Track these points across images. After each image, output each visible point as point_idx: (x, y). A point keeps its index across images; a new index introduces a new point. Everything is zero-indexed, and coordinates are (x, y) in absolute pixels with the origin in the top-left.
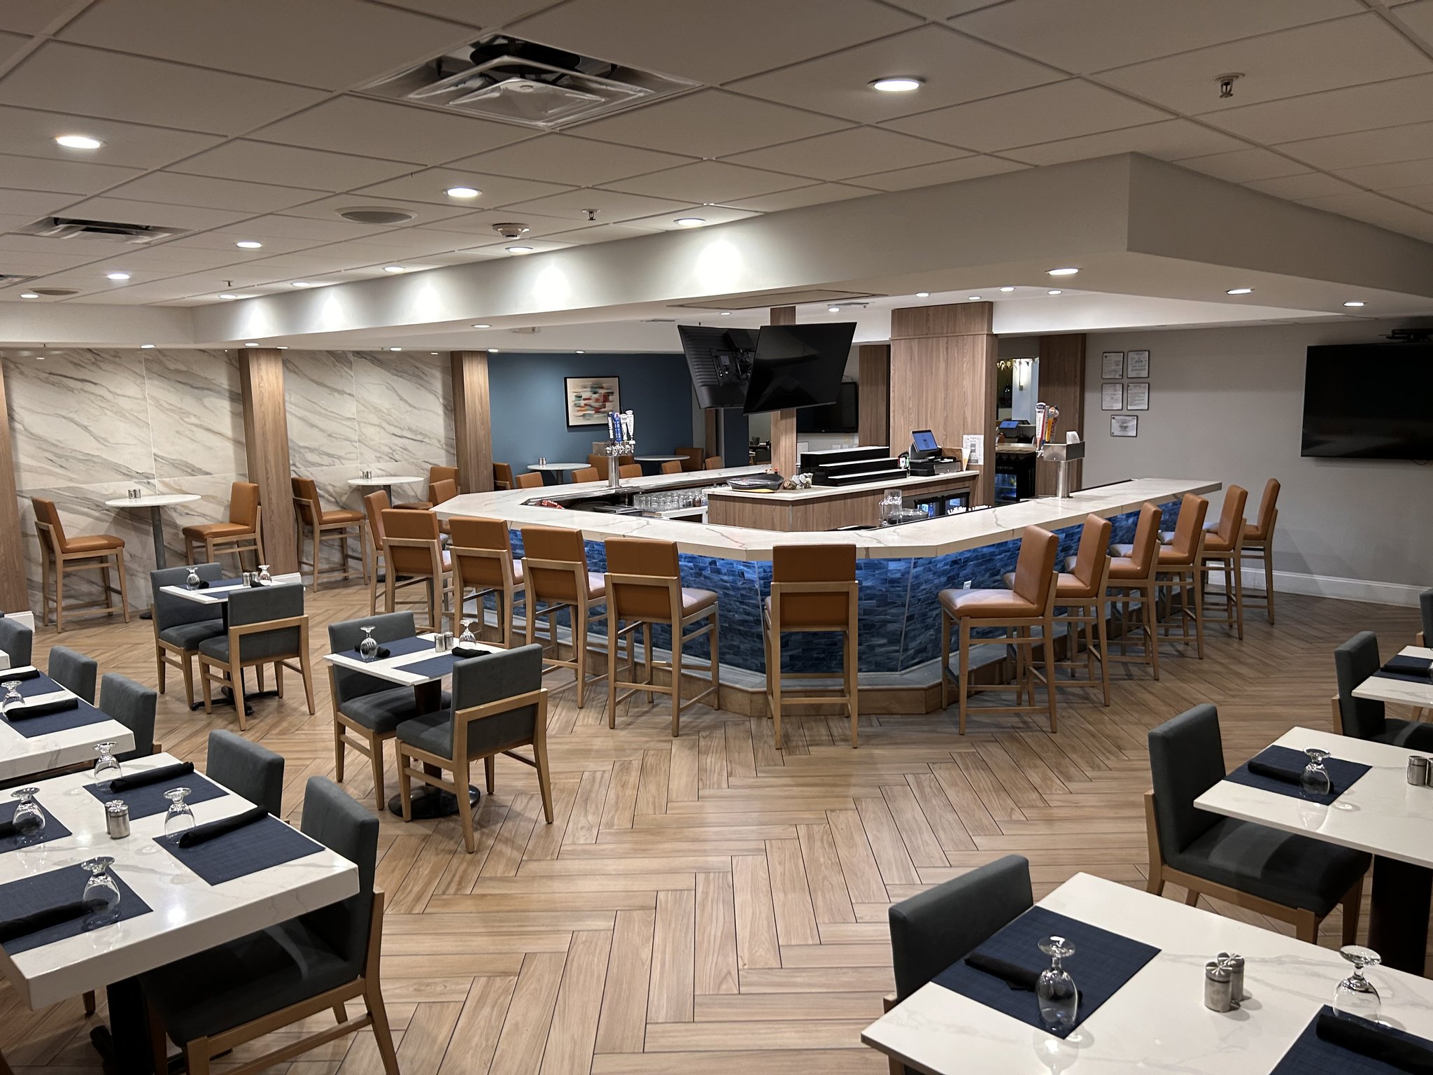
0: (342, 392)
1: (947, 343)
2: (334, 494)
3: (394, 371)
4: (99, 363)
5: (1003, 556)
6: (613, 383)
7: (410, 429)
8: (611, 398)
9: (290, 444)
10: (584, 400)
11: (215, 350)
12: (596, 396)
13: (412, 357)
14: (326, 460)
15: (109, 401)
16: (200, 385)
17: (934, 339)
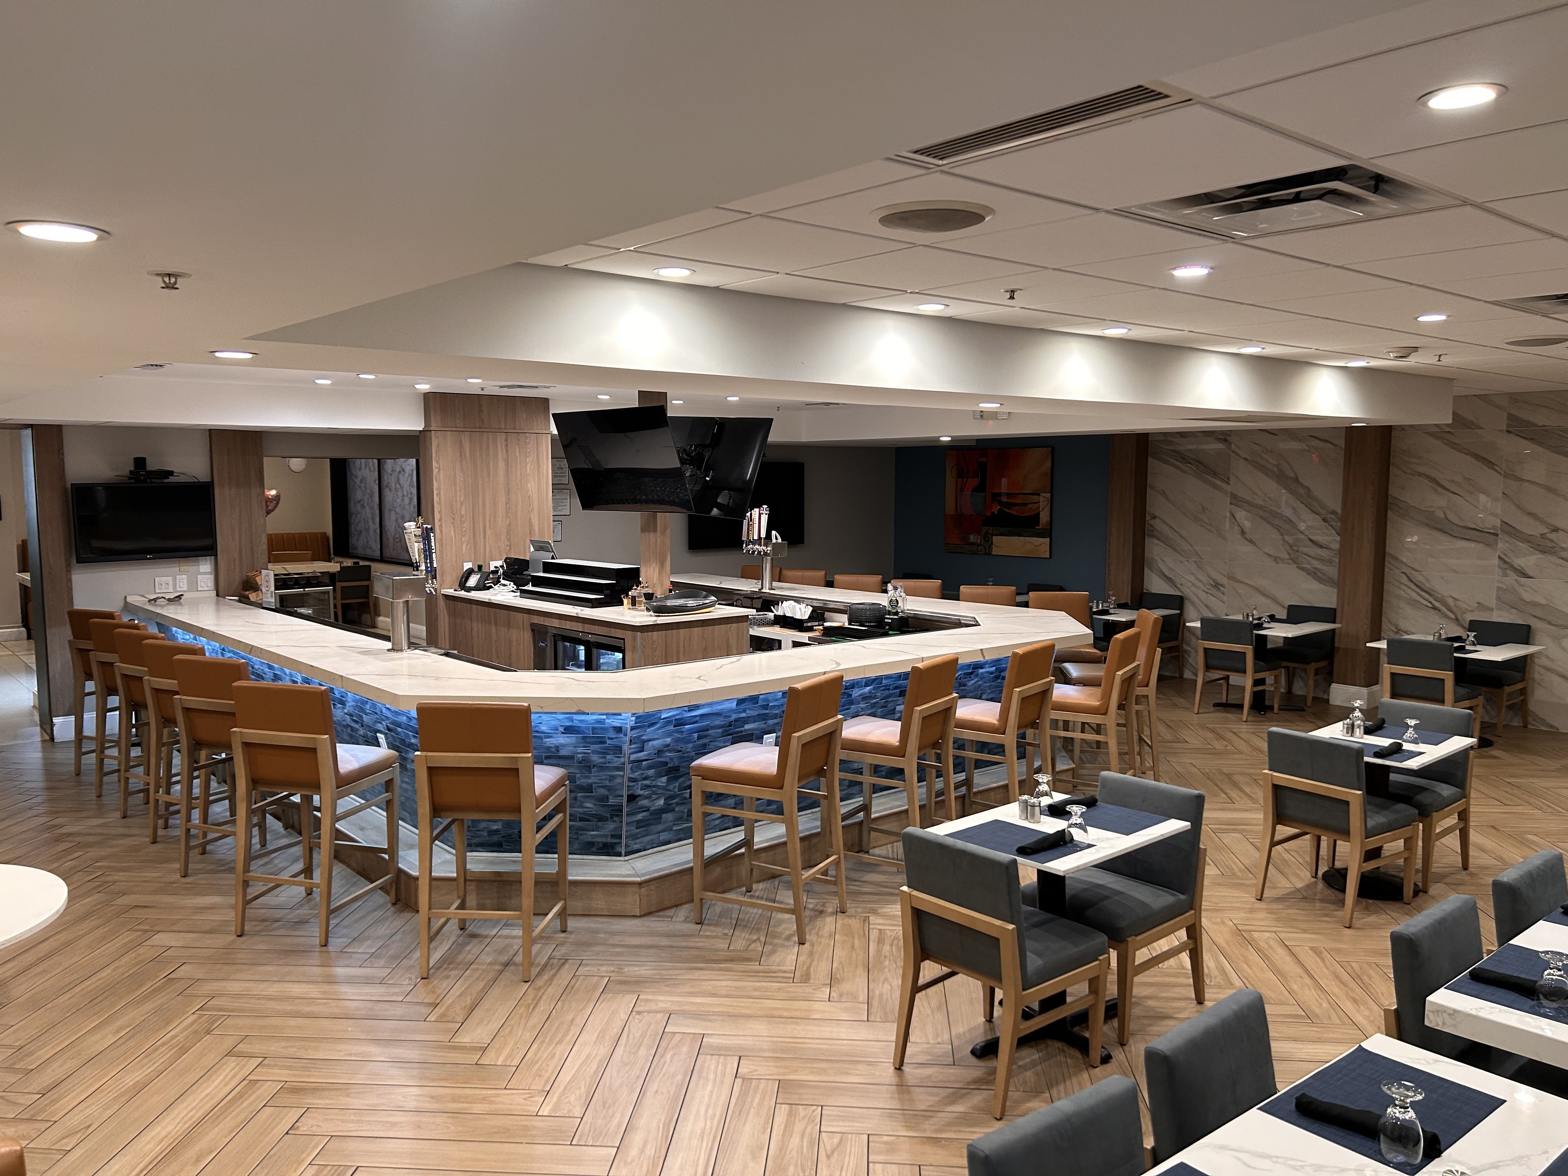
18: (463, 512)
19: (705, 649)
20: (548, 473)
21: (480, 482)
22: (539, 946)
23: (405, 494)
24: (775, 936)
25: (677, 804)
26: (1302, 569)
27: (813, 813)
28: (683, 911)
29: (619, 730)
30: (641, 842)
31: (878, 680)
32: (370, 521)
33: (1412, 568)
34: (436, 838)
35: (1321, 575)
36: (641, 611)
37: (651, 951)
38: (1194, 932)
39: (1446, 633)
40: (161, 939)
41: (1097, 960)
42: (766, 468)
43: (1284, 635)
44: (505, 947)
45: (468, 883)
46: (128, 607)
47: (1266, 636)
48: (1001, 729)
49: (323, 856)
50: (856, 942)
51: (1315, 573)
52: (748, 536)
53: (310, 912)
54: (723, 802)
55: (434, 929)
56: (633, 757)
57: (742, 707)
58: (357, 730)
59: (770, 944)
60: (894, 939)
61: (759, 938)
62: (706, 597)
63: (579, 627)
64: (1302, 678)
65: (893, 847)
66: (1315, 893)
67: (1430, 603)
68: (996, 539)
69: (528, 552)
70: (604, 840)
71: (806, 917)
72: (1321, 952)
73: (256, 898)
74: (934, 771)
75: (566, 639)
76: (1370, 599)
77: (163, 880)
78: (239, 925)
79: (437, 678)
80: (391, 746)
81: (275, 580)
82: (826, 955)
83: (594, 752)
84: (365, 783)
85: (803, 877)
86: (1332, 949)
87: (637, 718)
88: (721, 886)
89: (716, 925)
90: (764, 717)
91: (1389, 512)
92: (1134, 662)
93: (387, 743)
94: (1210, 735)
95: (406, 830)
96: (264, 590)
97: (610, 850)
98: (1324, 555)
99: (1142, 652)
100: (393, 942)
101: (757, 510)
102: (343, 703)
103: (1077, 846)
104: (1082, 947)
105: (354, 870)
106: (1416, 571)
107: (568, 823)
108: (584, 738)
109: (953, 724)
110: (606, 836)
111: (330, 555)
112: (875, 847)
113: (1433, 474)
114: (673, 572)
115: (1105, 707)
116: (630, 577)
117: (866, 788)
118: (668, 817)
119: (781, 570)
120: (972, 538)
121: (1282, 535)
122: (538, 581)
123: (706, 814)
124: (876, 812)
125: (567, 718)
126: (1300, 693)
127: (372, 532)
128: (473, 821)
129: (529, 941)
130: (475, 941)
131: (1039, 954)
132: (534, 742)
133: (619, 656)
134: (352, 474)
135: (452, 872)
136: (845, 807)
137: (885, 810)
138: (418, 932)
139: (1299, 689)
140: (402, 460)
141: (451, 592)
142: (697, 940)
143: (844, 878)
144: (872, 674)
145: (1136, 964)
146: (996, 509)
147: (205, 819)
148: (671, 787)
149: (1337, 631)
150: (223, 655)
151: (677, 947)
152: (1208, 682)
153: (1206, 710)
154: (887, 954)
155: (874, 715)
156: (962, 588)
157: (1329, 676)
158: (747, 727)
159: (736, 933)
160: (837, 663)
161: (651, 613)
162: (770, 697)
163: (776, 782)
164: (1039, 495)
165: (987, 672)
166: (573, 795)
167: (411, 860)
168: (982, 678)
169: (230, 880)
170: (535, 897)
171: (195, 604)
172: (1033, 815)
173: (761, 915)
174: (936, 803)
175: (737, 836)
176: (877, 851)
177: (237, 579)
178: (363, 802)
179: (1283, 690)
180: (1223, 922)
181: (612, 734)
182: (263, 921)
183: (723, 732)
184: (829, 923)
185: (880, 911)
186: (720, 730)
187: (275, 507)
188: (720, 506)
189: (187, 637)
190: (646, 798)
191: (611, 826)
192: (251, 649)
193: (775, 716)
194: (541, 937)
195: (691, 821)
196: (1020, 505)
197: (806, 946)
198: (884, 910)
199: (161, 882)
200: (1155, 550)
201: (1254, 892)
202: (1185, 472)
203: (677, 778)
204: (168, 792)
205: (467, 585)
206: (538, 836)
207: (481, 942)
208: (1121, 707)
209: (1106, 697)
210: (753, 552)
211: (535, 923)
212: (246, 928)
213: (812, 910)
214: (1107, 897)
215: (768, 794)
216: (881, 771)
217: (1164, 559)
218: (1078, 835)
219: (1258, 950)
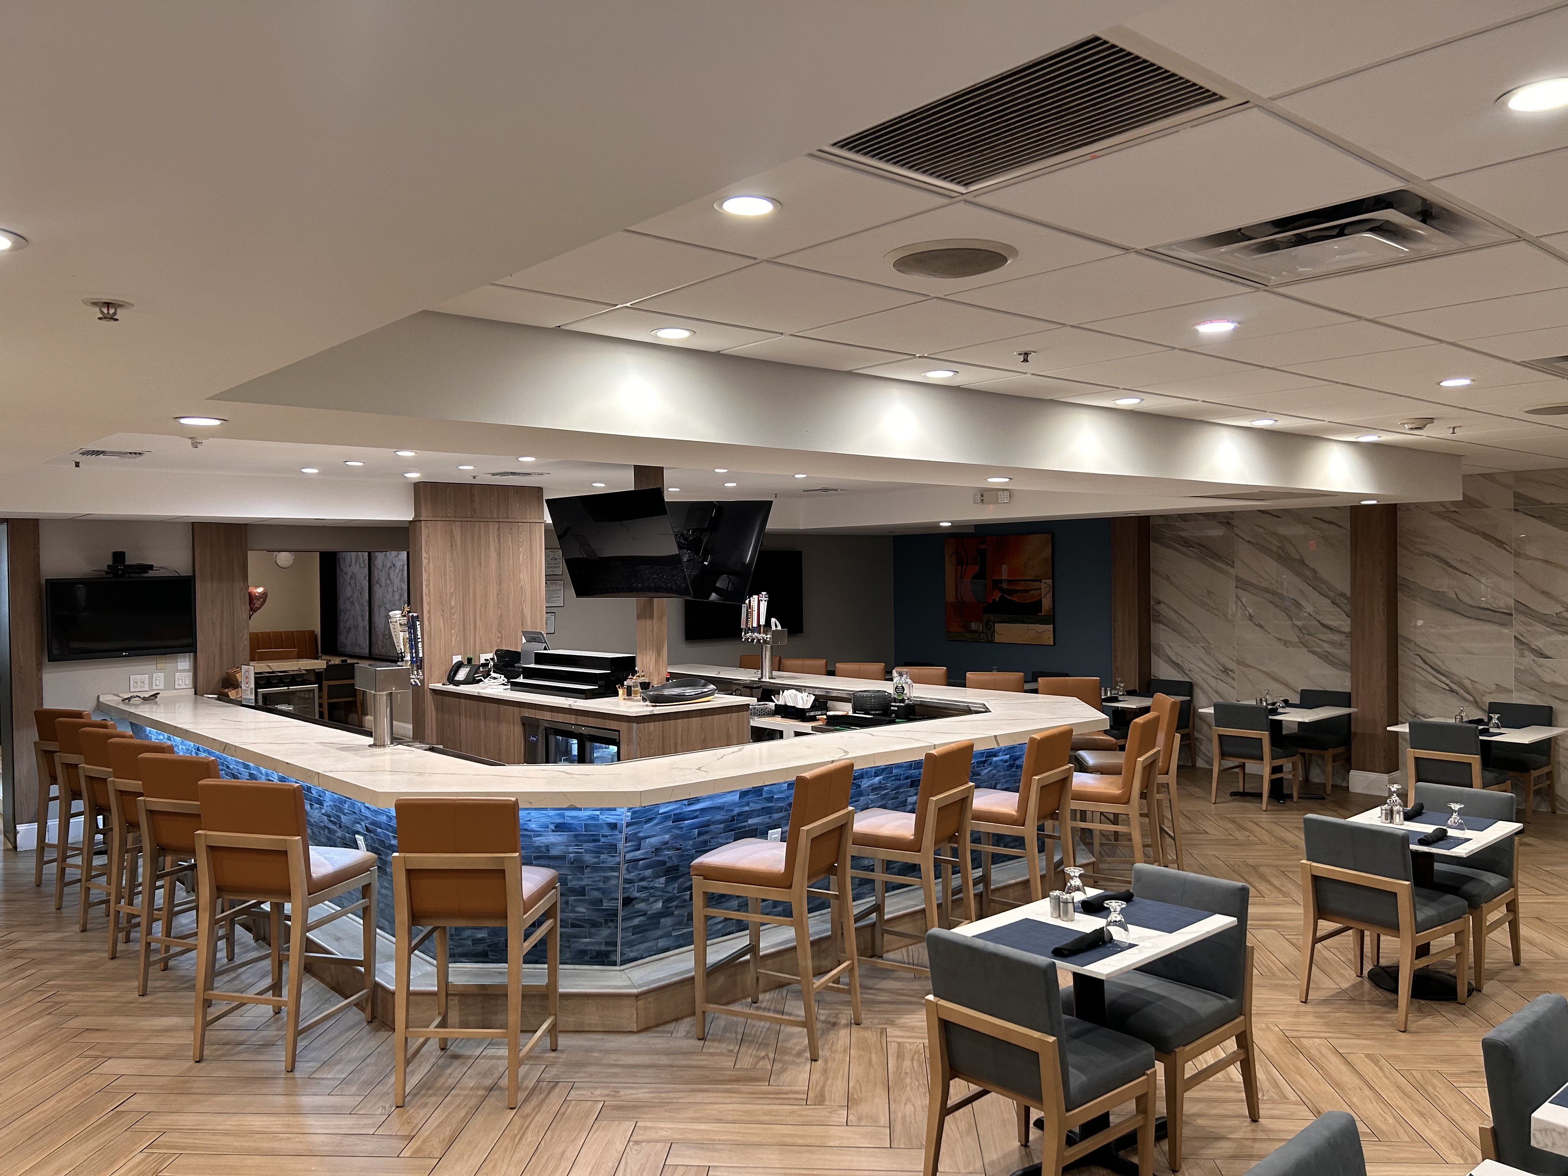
18: (453, 603)
19: (704, 740)
20: (541, 562)
21: (471, 573)
22: (527, 1067)
23: (396, 589)
24: (784, 1051)
25: (677, 907)
26: (1313, 652)
27: (821, 914)
28: (684, 1026)
29: (613, 826)
30: (638, 950)
31: (888, 769)
32: (360, 618)
33: (1426, 650)
34: (416, 948)
35: (1333, 659)
36: (637, 701)
37: (649, 1071)
38: (1244, 1041)
39: (1466, 716)
40: (112, 1066)
41: (1144, 1074)
42: (764, 556)
43: (1301, 720)
44: (489, 1069)
45: (449, 998)
46: (100, 707)
47: (1281, 721)
48: (1020, 821)
49: (291, 970)
50: (874, 1056)
51: (1326, 657)
52: (747, 624)
53: (278, 1033)
54: (725, 905)
55: (411, 1051)
56: (629, 856)
57: (745, 799)
58: (335, 831)
59: (780, 1061)
60: (915, 1053)
61: (767, 1055)
62: (704, 686)
63: (571, 719)
64: (1318, 765)
65: (908, 950)
66: (1362, 994)
67: (1447, 685)
68: (998, 627)
69: (519, 644)
70: (597, 948)
71: (818, 1030)
72: (1378, 1061)
73: (218, 1018)
74: (950, 866)
75: (559, 732)
76: (1384, 683)
77: (120, 1000)
78: (198, 1051)
79: (421, 774)
80: (370, 848)
81: (255, 678)
82: (841, 1072)
83: (587, 851)
84: (340, 889)
85: (815, 986)
86: (1390, 1057)
87: (634, 813)
88: (725, 997)
89: (720, 1041)
90: (767, 811)
91: (1399, 594)
92: (1154, 748)
93: (367, 845)
94: (1230, 826)
95: (384, 940)
96: (243, 687)
97: (605, 959)
98: (1335, 638)
99: (1161, 738)
100: (367, 1065)
101: (756, 597)
102: (320, 803)
103: (1117, 946)
104: (1128, 1060)
105: (327, 984)
106: (1431, 653)
107: (559, 930)
108: (576, 836)
109: (970, 816)
110: (600, 944)
111: (317, 653)
112: (888, 951)
113: (1442, 554)
114: (671, 663)
115: (1127, 796)
116: (625, 667)
117: (878, 886)
118: (666, 921)
119: (780, 658)
120: (974, 626)
121: (1291, 619)
122: (530, 673)
123: (708, 918)
124: (889, 913)
125: (557, 815)
126: (1317, 780)
127: (361, 630)
128: (456, 929)
129: (516, 1062)
130: (457, 1063)
131: (1082, 1070)
132: (522, 842)
133: (614, 749)
134: (341, 570)
135: (433, 985)
136: (858, 907)
137: (899, 910)
138: (394, 1053)
139: (1316, 776)
140: (394, 553)
141: (439, 686)
142: (699, 1057)
143: (858, 985)
144: (882, 763)
145: (1186, 1077)
146: (997, 596)
147: (168, 934)
148: (670, 888)
149: (1353, 717)
150: (197, 754)
151: (678, 1066)
152: (1225, 770)
153: (1222, 800)
154: (908, 1070)
155: (884, 807)
156: (968, 674)
157: (1347, 764)
158: (750, 821)
159: (743, 1049)
160: (845, 751)
161: (648, 703)
162: (774, 788)
163: (783, 881)
164: (1040, 581)
165: (1001, 760)
166: (564, 898)
167: (390, 973)
168: (995, 767)
169: (191, 999)
170: (523, 1012)
171: (172, 703)
172: (1066, 912)
173: (769, 1028)
174: (953, 901)
175: (741, 941)
176: (891, 955)
177: (217, 676)
178: (339, 909)
179: (1301, 779)
180: (1268, 1028)
181: (607, 832)
182: (224, 1044)
183: (724, 828)
184: (843, 1037)
185: (897, 1022)
186: (722, 826)
187: (262, 605)
188: (718, 591)
189: (162, 737)
190: (643, 900)
191: (605, 932)
192: (226, 747)
193: (781, 810)
194: (529, 1057)
195: (692, 926)
196: (1021, 591)
197: (820, 1062)
198: (902, 1021)
199: (117, 1002)
200: (1161, 635)
201: (1298, 993)
202: (1188, 556)
203: (675, 879)
204: (131, 903)
205: (456, 679)
206: (526, 944)
207: (463, 1063)
208: (1143, 796)
209: (1128, 785)
210: (753, 640)
211: (522, 1041)
212: (206, 1052)
213: (824, 1022)
214: (1149, 1003)
215: (775, 894)
216: (893, 868)
217: (1171, 644)
218: (1117, 934)
219: (1311, 1059)
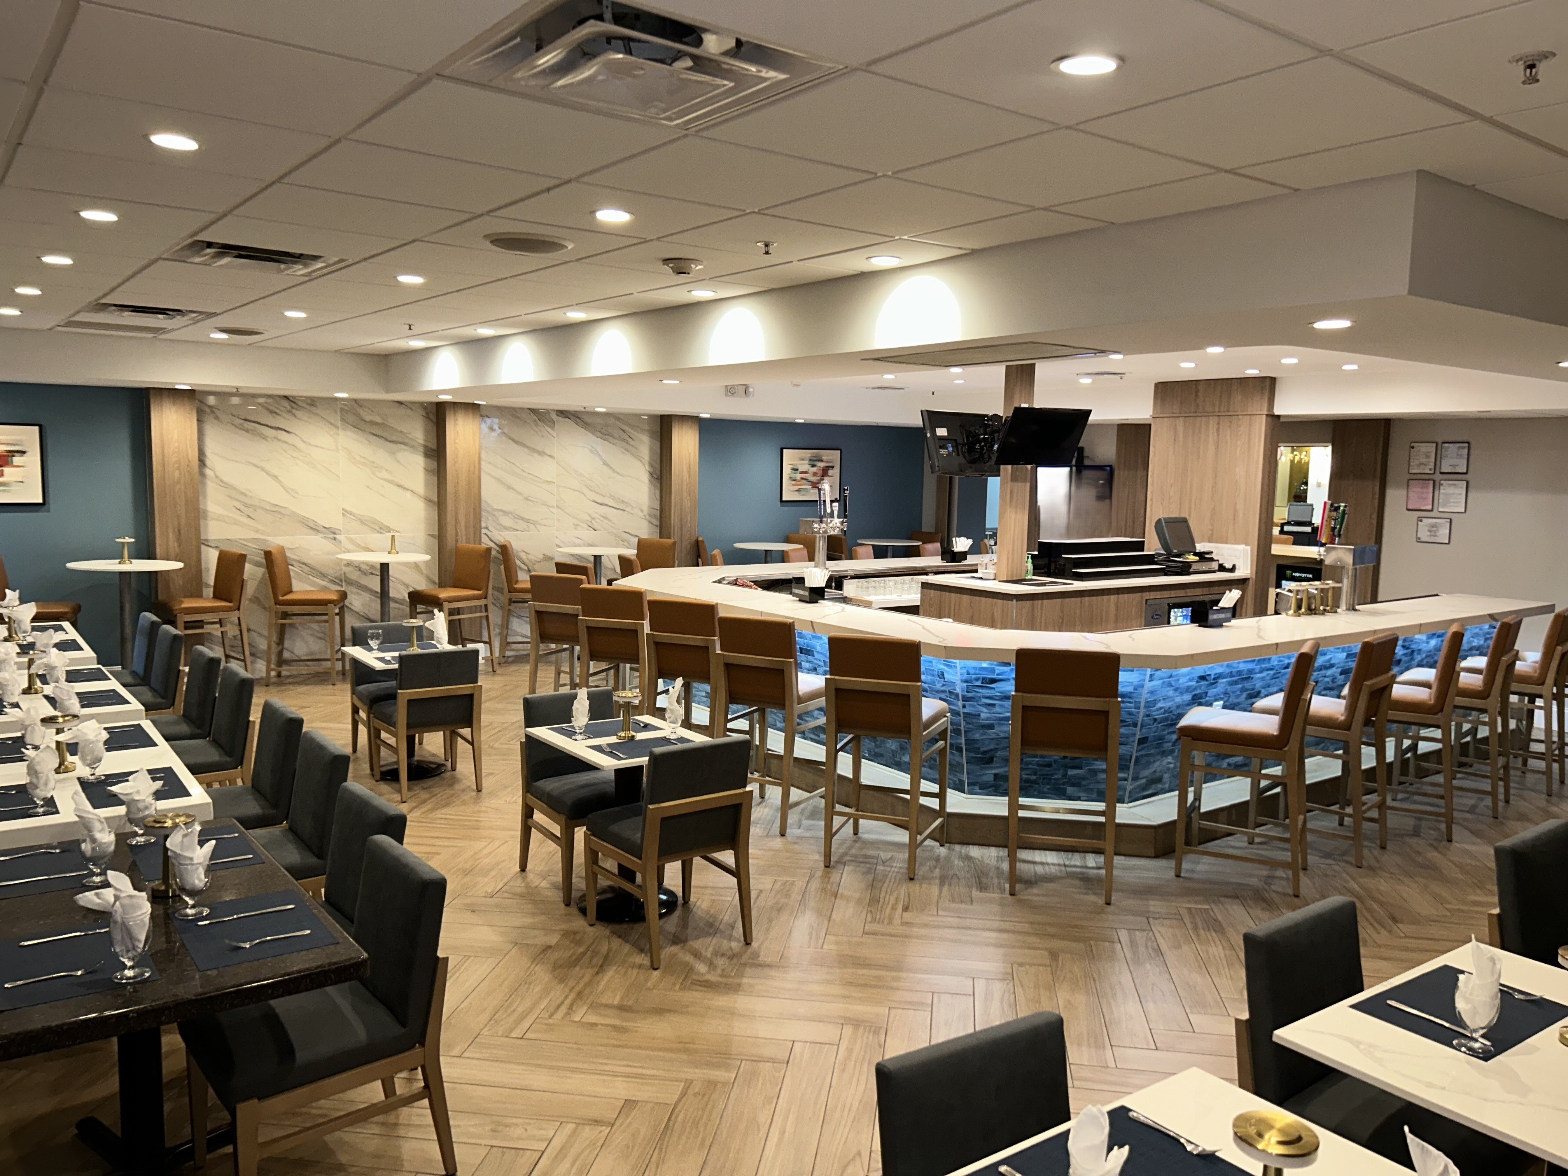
0: (542, 453)
1: (1218, 423)
2: (527, 562)
3: (599, 434)
4: (294, 411)
5: (1264, 674)
6: (833, 456)
7: (612, 497)
8: (830, 472)
9: (483, 505)
10: (802, 473)
11: (412, 403)
12: (814, 469)
13: (619, 419)
14: (521, 525)
15: (301, 451)
16: (394, 438)
17: (1204, 419)
